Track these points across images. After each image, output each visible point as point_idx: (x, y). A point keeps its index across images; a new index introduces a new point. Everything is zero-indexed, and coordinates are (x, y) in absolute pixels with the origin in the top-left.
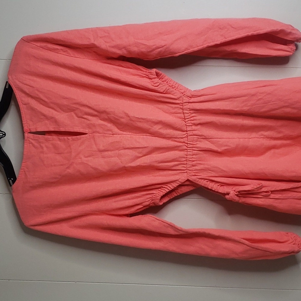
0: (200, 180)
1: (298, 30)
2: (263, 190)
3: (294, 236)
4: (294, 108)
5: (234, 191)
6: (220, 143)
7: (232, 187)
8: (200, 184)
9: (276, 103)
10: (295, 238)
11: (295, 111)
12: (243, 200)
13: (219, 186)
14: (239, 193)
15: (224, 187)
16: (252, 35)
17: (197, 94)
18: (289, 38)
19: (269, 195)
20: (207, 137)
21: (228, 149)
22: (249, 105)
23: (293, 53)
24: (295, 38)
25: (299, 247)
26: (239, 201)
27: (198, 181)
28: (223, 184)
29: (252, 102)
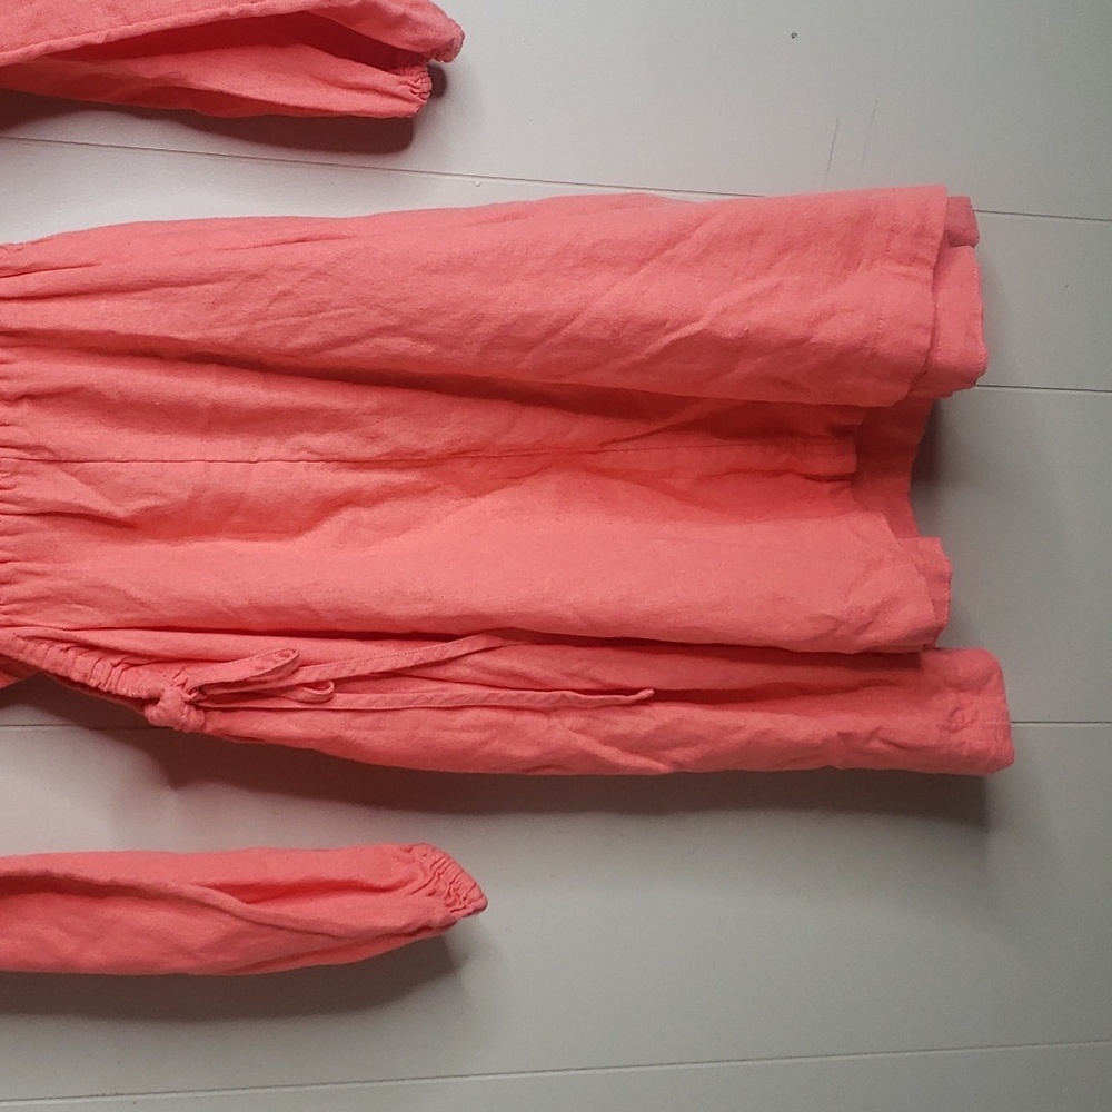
0: (32, 645)
1: (437, 10)
2: (304, 675)
3: (433, 859)
4: (424, 338)
5: (183, 685)
6: (121, 480)
7: (176, 668)
8: (33, 661)
9: (351, 315)
10: (436, 866)
11: (427, 349)
12: (218, 723)
13: (120, 668)
14: (204, 694)
15: (141, 670)
16: (244, 15)
17: (8, 263)
18: (400, 40)
19: (329, 698)
20: (63, 455)
21: (156, 507)
22: (239, 316)
23: (421, 106)
24: (424, 42)
25: (448, 906)
26: (203, 726)
27: (25, 648)
28: (135, 659)
29: (249, 308)
